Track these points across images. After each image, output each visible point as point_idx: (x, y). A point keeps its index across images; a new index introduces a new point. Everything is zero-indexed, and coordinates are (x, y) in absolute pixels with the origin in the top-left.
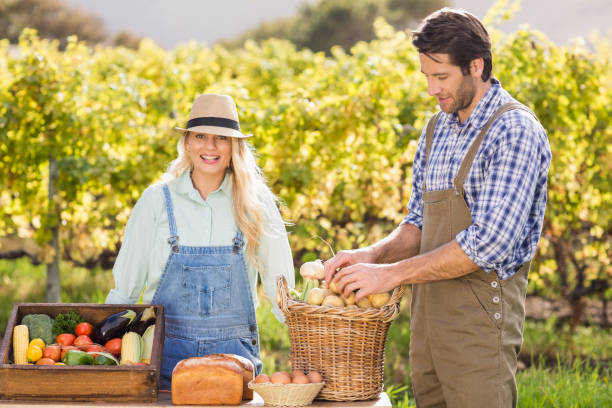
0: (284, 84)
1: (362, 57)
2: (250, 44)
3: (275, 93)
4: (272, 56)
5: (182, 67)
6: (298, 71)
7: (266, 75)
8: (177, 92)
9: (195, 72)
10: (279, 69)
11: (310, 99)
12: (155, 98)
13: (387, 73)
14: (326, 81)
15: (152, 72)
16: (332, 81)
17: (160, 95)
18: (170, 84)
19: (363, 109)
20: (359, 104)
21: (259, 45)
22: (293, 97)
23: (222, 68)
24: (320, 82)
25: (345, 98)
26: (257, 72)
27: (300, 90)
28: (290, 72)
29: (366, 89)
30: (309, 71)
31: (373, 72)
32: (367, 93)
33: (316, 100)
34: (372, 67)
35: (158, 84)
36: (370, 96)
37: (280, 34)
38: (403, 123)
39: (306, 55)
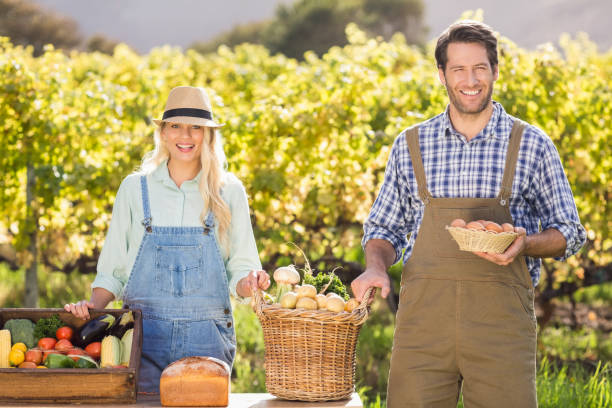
0: (259, 89)
1: (334, 64)
2: (223, 50)
3: (249, 98)
4: (245, 61)
5: (156, 73)
6: (272, 76)
7: (240, 80)
8: (152, 97)
9: (169, 79)
10: (253, 75)
11: (283, 106)
12: (130, 104)
13: (358, 80)
14: (299, 87)
15: (126, 78)
16: (304, 87)
17: (136, 100)
18: (145, 90)
19: (335, 115)
20: (331, 111)
21: (233, 51)
22: (267, 104)
23: (196, 73)
24: (292, 88)
25: (318, 105)
26: (231, 77)
27: (274, 97)
28: (264, 76)
29: (338, 96)
30: (282, 77)
31: (345, 79)
32: (340, 101)
33: (288, 106)
34: (345, 74)
35: (132, 91)
36: (343, 102)
37: (254, 38)
38: (374, 129)
39: (280, 59)
